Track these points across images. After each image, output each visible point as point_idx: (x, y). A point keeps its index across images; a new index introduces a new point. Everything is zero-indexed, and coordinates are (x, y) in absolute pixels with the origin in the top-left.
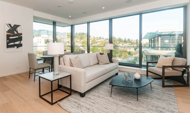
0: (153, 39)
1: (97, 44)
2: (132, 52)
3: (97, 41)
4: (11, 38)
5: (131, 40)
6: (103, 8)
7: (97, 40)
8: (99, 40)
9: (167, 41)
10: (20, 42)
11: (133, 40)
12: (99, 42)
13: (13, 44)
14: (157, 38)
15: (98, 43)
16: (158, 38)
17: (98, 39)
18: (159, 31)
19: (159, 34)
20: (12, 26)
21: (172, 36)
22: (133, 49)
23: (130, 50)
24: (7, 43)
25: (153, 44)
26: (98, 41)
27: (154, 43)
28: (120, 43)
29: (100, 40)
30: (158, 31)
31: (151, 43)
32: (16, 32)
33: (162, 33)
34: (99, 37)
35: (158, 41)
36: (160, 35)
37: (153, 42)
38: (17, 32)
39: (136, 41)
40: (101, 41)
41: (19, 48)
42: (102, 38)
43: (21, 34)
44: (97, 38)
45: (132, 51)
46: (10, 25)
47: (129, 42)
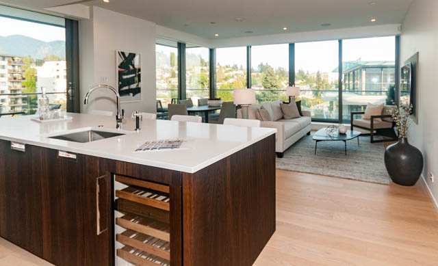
0: (352, 73)
1: (226, 83)
2: (308, 99)
3: (226, 74)
4: (125, 77)
5: (306, 73)
6: (285, 29)
7: (226, 72)
8: (231, 73)
9: (375, 80)
10: (138, 85)
11: (310, 73)
12: (233, 77)
13: (127, 88)
14: (359, 71)
15: (231, 81)
16: (361, 72)
17: (230, 70)
18: (362, 60)
19: (362, 64)
20: (127, 55)
21: (384, 69)
22: (311, 93)
23: (304, 96)
24: (120, 87)
25: (351, 82)
26: (228, 76)
27: (354, 81)
28: (282, 80)
29: (235, 72)
30: (360, 59)
31: (349, 81)
32: (131, 67)
33: (367, 63)
34: (231, 66)
35: (361, 77)
36: (365, 67)
37: (351, 78)
38: (133, 66)
39: (316, 77)
40: (236, 74)
41: (135, 96)
42: (239, 67)
43: (139, 70)
44: (227, 67)
45: (309, 97)
46: (123, 53)
47: (301, 77)
